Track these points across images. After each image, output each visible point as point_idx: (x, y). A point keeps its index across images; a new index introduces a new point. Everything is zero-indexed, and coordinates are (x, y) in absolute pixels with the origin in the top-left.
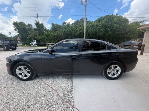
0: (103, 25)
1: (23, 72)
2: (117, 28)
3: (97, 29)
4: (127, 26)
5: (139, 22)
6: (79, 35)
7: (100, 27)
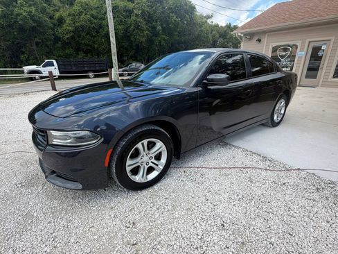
0: (143, 12)
1: (144, 164)
2: (176, 24)
3: (129, 21)
4: (194, 24)
5: (205, 17)
6: (73, 37)
7: (137, 15)
